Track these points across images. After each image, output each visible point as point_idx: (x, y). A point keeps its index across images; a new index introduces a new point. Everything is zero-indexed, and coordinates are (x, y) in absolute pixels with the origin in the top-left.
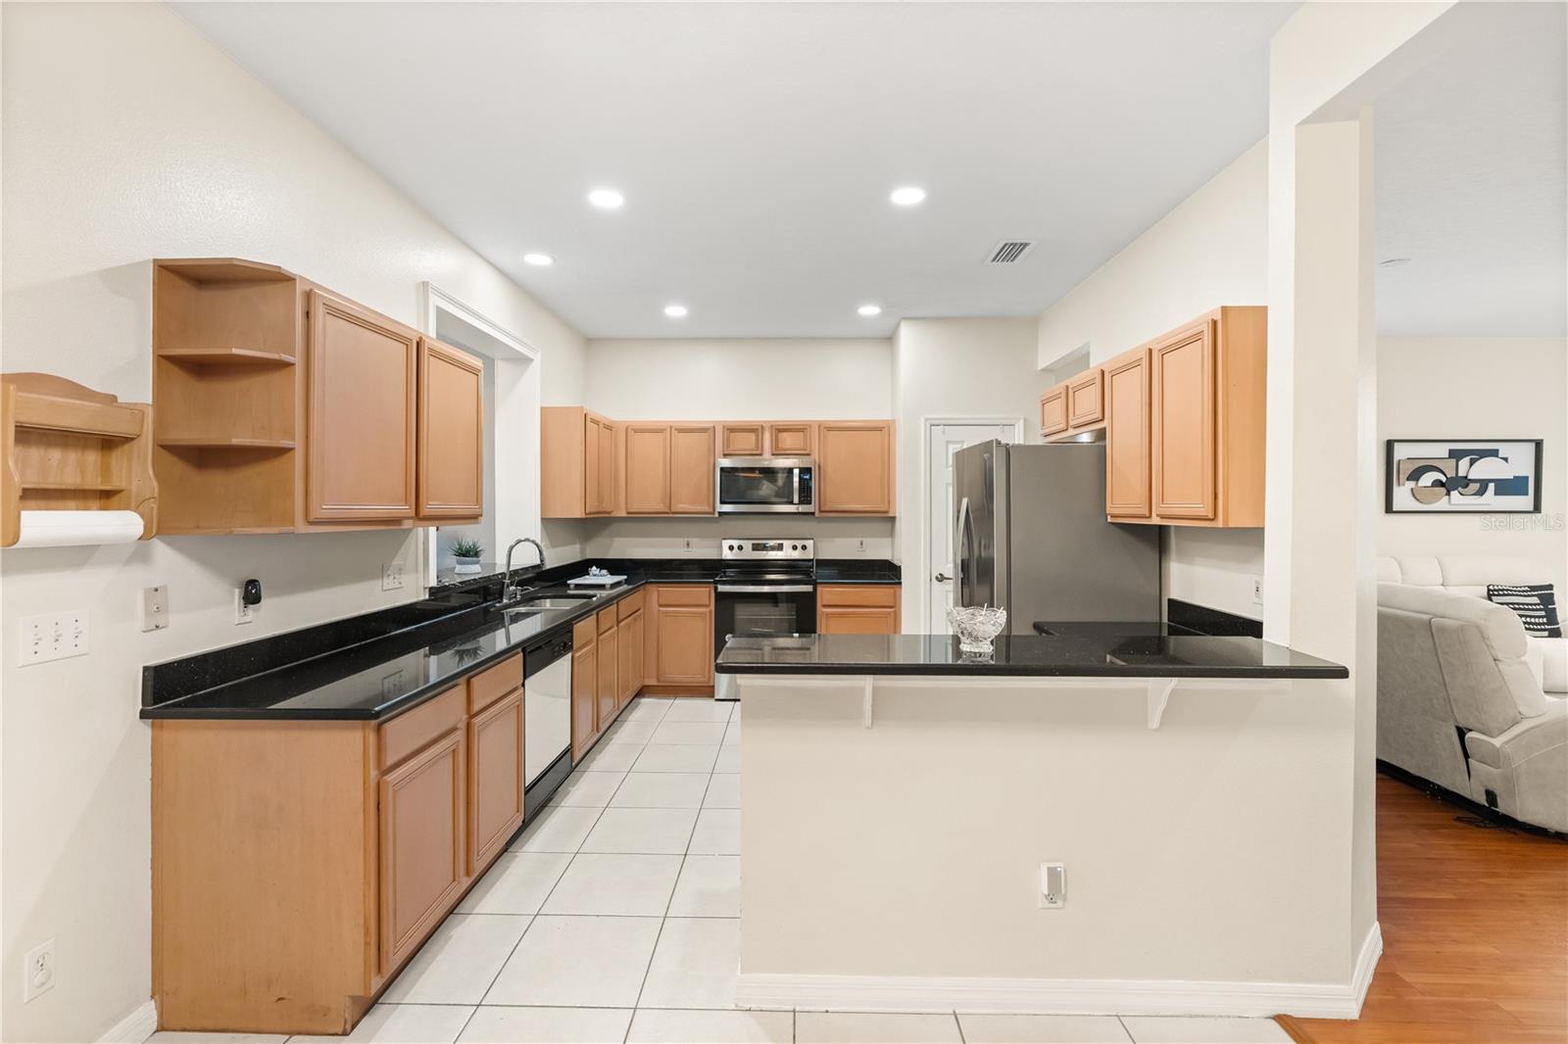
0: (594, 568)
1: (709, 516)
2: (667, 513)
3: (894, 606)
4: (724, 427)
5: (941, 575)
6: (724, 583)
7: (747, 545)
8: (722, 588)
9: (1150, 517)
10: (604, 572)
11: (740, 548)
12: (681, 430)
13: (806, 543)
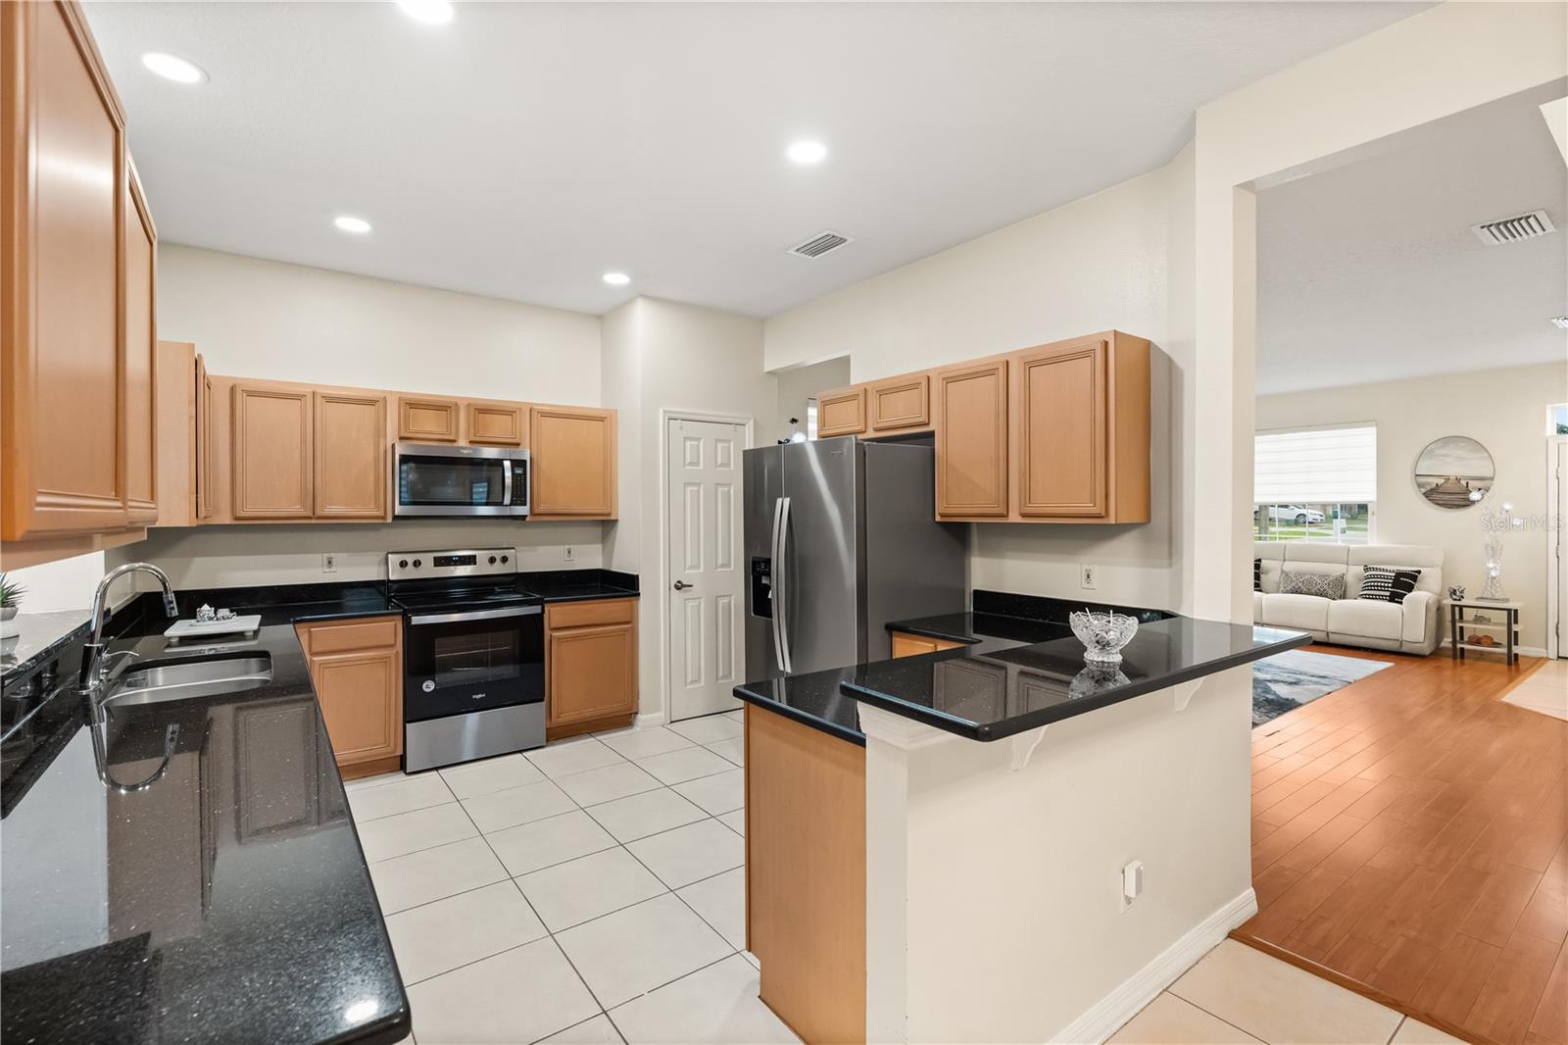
0: (206, 607)
1: (381, 521)
2: (310, 518)
3: (630, 622)
4: (400, 399)
5: (679, 582)
6: (418, 613)
7: (427, 560)
8: (416, 620)
9: (1007, 516)
10: (224, 612)
11: (417, 564)
12: (331, 400)
13: (506, 553)
